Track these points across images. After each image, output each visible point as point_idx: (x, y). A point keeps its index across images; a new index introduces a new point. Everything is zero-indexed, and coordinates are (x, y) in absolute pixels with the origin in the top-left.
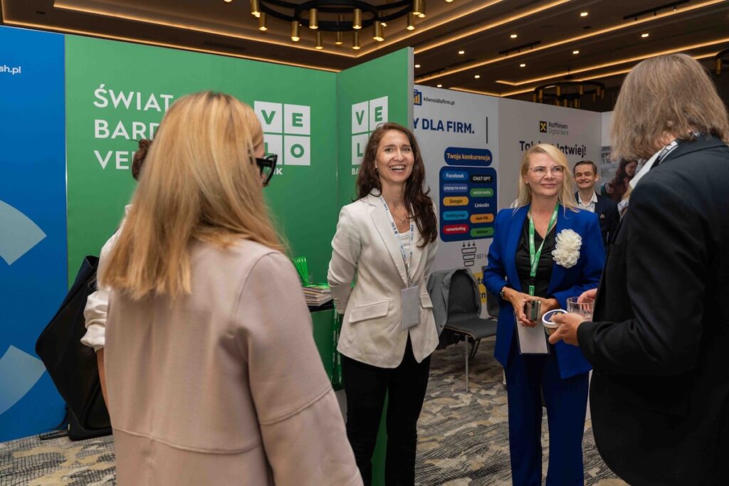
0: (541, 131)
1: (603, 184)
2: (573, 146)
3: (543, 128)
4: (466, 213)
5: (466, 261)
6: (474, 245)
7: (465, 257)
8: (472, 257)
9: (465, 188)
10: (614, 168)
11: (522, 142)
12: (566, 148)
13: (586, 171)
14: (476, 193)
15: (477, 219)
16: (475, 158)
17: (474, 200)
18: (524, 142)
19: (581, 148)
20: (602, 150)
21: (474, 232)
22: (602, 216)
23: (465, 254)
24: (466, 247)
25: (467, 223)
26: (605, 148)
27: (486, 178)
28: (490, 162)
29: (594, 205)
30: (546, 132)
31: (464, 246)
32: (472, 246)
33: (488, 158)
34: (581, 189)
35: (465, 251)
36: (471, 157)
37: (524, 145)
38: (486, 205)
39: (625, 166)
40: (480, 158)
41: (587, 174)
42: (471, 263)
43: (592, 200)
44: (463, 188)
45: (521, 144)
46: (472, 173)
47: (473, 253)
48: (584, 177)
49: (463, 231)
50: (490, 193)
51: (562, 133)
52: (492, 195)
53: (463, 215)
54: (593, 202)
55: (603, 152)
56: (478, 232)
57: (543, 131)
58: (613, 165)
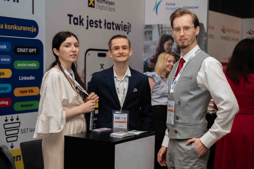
0: (89, 6)
1: (145, 60)
2: (120, 23)
3: (91, 3)
4: (9, 86)
5: (8, 136)
6: (18, 119)
7: (8, 133)
8: (16, 132)
9: (8, 60)
10: (154, 44)
11: (70, 16)
12: (113, 24)
13: (124, 44)
14: (21, 65)
15: (21, 92)
16: (20, 28)
17: (17, 73)
18: (72, 16)
19: (127, 25)
20: (145, 28)
21: (17, 106)
22: (135, 90)
23: (7, 130)
24: (9, 121)
25: (10, 96)
26: (147, 27)
27: (31, 50)
28: (36, 34)
29: (128, 79)
30: (94, 7)
31: (6, 121)
32: (15, 121)
33: (35, 30)
34: (118, 62)
35: (6, 126)
36: (15, 27)
37: (72, 18)
38: (32, 78)
39: (164, 43)
40: (25, 29)
41: (124, 48)
42: (15, 138)
43: (126, 74)
44: (5, 60)
45: (69, 17)
46: (15, 44)
47: (17, 128)
48: (121, 51)
49: (5, 105)
50: (35, 65)
51: (110, 9)
52: (37, 68)
53: (6, 89)
54: (127, 76)
55: (146, 30)
56: (22, 106)
57: (91, 6)
58: (154, 42)
